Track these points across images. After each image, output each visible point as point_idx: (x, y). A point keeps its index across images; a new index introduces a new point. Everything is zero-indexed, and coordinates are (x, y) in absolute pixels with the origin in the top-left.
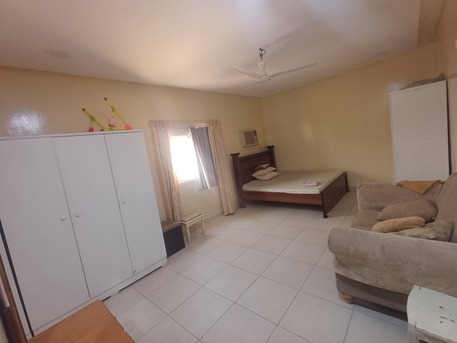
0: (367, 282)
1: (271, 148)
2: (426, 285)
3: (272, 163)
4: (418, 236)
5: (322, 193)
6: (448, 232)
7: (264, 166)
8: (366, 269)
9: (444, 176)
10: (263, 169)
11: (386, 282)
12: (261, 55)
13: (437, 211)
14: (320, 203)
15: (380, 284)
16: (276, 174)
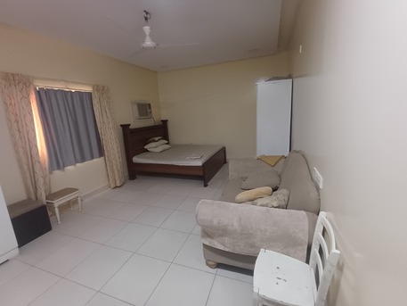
0: (227, 250)
1: (165, 122)
2: (269, 247)
3: (165, 136)
4: (266, 205)
5: (203, 165)
6: (286, 199)
7: (156, 139)
8: (226, 238)
9: (286, 153)
10: (155, 141)
11: (241, 249)
12: (146, 19)
13: (281, 180)
14: (201, 173)
15: (237, 250)
16: (168, 146)
